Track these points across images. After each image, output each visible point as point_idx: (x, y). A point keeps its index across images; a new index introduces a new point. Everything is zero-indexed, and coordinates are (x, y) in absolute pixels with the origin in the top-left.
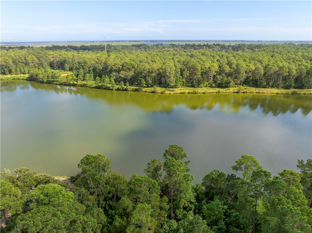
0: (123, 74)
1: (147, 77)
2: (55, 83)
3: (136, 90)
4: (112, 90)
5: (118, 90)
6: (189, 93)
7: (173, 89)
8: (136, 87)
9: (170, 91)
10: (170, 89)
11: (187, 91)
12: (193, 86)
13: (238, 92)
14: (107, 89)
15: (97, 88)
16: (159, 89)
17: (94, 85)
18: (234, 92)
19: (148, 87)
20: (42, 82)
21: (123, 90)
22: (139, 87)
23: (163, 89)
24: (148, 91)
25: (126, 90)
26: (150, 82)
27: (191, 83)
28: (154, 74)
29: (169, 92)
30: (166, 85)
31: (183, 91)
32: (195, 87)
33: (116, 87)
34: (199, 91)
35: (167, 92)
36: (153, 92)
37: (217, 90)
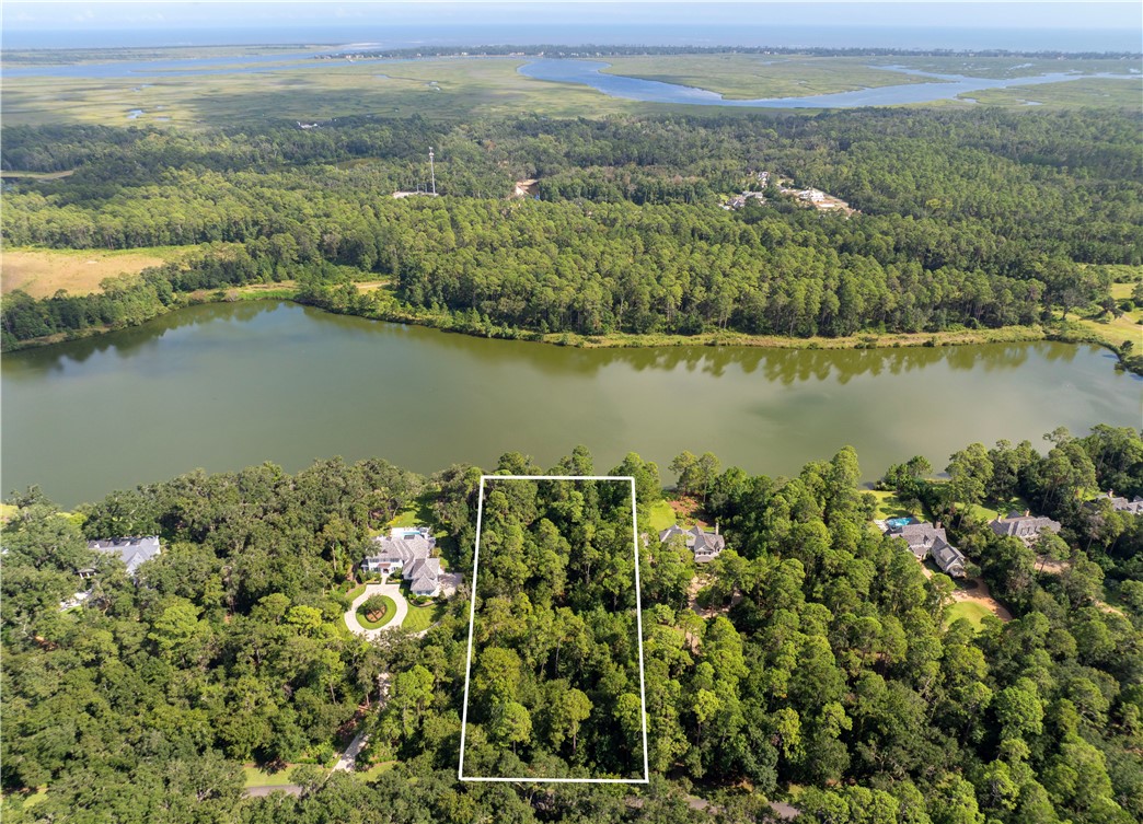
0: (504, 305)
1: (551, 316)
2: (368, 314)
3: (531, 338)
4: (485, 336)
5: (497, 336)
6: (625, 346)
7: (596, 338)
8: (530, 330)
9: (592, 341)
10: (593, 337)
11: (622, 343)
12: (633, 331)
13: (713, 345)
14: (477, 334)
15: (456, 331)
16: (572, 338)
17: (449, 324)
18: (706, 344)
19: (552, 332)
20: (339, 312)
21: (506, 338)
22: (535, 330)
23: (580, 338)
24: (552, 341)
25: (511, 338)
26: (556, 323)
27: (632, 326)
28: (562, 310)
29: (590, 345)
30: (584, 331)
31: (614, 343)
32: (637, 334)
33: (494, 330)
34: (644, 342)
35: (587, 344)
36: (561, 344)
37: (677, 338)
